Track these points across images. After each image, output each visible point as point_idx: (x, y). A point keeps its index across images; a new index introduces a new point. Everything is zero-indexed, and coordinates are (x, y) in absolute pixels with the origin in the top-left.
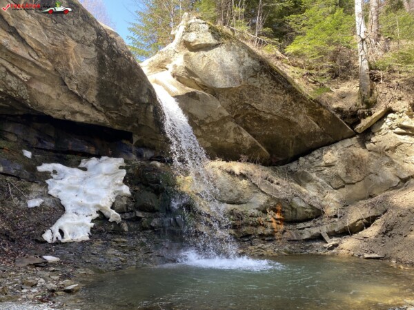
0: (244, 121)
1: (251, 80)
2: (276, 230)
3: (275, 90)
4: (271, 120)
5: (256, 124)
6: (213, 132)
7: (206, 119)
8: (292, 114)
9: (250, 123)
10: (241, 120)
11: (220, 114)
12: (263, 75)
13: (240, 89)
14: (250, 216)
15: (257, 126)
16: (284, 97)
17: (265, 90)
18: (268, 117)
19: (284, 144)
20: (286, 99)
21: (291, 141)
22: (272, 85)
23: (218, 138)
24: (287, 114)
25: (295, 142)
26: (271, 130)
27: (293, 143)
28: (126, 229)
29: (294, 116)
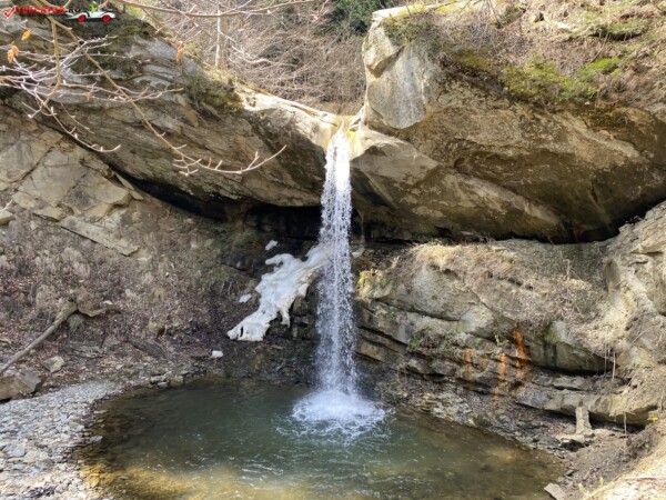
0: (477, 167)
1: (444, 99)
2: (501, 378)
3: (491, 103)
4: (521, 157)
5: (500, 168)
6: (432, 195)
7: (406, 179)
8: (550, 138)
9: (487, 169)
10: (469, 167)
11: (423, 168)
12: (455, 85)
13: (436, 119)
14: (454, 344)
15: (505, 171)
16: (515, 111)
17: (474, 108)
18: (510, 153)
19: (577, 198)
20: (519, 112)
21: (588, 192)
22: (480, 96)
23: (446, 204)
24: (541, 141)
25: (598, 193)
26: (533, 175)
27: (594, 195)
28: (295, 334)
29: (555, 141)
